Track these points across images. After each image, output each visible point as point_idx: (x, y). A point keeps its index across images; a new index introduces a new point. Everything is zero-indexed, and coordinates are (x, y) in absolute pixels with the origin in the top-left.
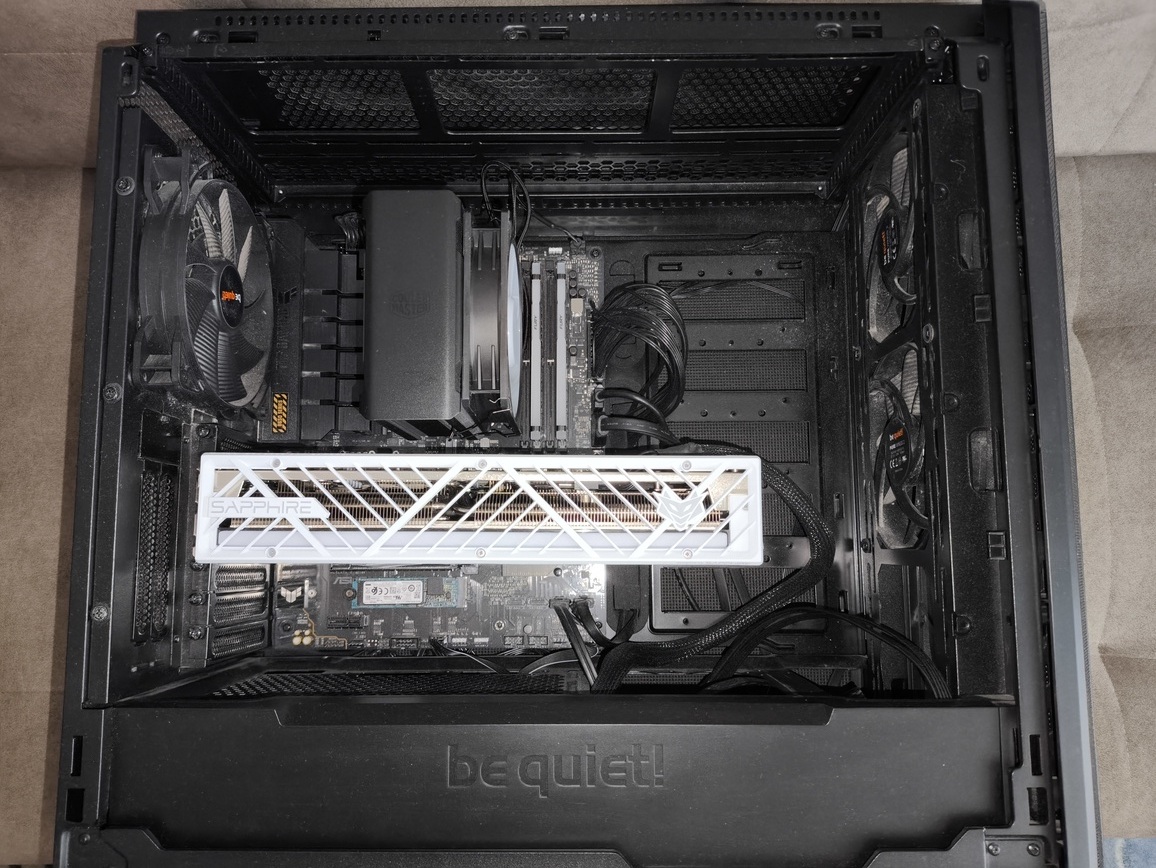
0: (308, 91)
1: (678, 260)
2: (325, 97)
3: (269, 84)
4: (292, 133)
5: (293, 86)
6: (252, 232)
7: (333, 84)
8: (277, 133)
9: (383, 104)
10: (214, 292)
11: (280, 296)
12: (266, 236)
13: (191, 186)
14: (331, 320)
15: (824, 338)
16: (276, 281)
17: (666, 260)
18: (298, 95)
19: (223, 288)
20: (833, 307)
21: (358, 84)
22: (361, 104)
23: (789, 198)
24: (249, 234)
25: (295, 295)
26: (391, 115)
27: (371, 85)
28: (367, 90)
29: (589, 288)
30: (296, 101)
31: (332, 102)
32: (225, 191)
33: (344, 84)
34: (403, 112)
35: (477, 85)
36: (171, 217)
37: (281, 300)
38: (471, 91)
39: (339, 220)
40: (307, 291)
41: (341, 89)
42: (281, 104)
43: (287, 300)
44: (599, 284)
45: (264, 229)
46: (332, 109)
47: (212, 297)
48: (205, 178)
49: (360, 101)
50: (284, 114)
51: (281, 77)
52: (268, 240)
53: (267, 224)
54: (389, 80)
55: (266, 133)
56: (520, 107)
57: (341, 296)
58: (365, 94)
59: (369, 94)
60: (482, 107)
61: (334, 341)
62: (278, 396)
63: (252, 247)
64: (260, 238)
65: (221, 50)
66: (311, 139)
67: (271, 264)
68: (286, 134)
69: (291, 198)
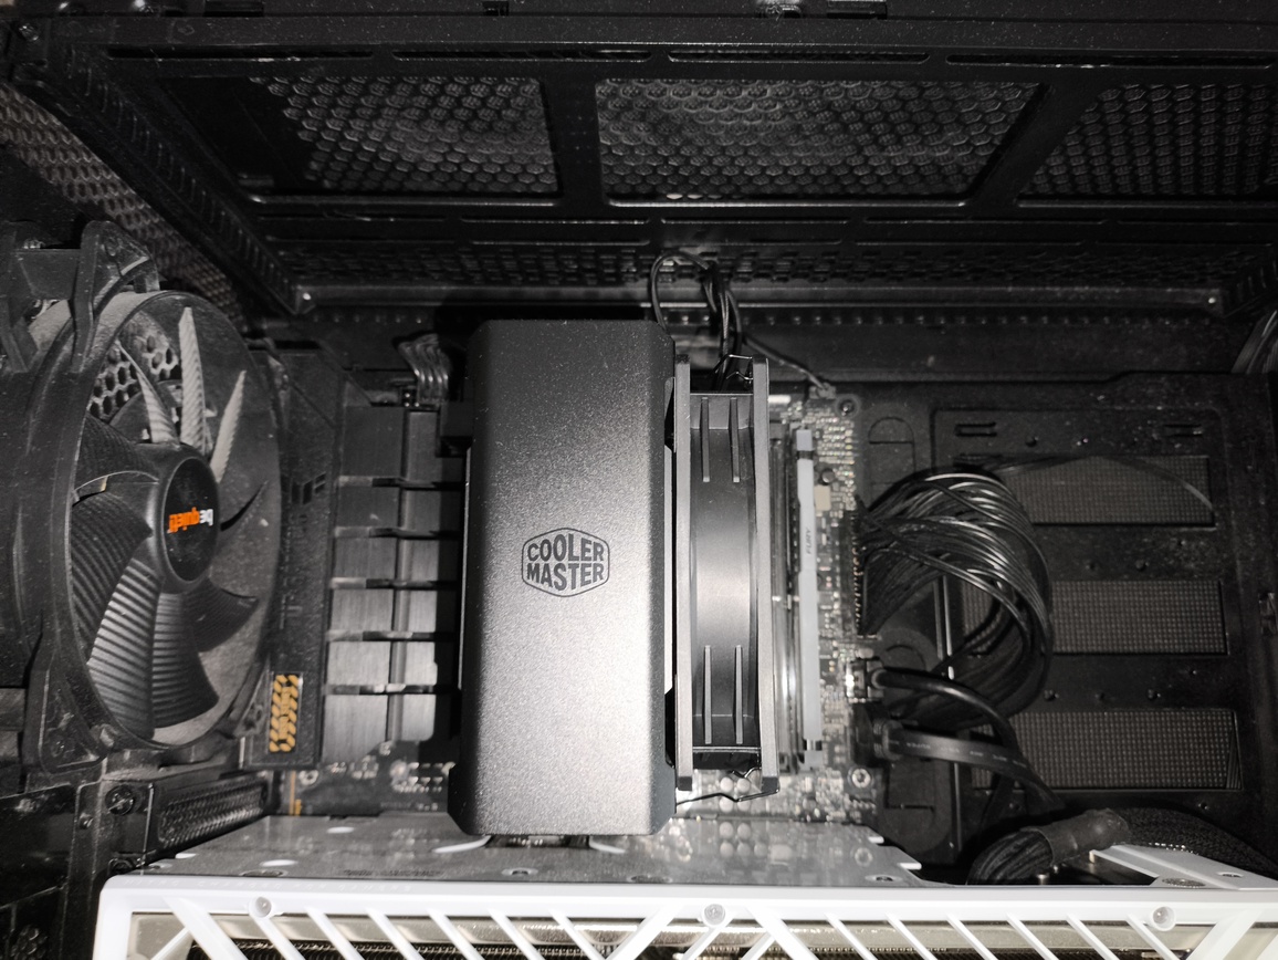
0: (357, 125)
1: (989, 417)
2: (388, 138)
3: (287, 113)
4: (325, 200)
5: (330, 116)
6: (246, 383)
7: (405, 114)
8: (299, 199)
9: (489, 154)
10: (150, 520)
11: (295, 488)
12: (272, 385)
13: (97, 312)
14: (387, 534)
15: (1248, 558)
16: (289, 463)
17: (969, 419)
18: (341, 133)
19: (173, 505)
20: (1257, 505)
21: (451, 114)
22: (452, 151)
23: (1152, 313)
24: (239, 386)
25: (322, 487)
26: (503, 170)
27: (475, 115)
28: (467, 126)
29: (838, 466)
30: (336, 144)
31: (402, 146)
32: (188, 310)
33: (425, 113)
34: (524, 167)
35: (666, 118)
36: (51, 378)
37: (295, 499)
38: (654, 128)
39: (406, 349)
40: (343, 479)
41: (418, 123)
42: (309, 149)
43: (307, 498)
44: (855, 459)
45: (270, 373)
46: (398, 159)
47: (147, 531)
48: (140, 289)
49: (450, 146)
50: (314, 166)
51: (309, 99)
52: (276, 392)
53: (274, 363)
54: (508, 106)
55: (280, 199)
56: (733, 159)
57: (404, 488)
58: (461, 132)
59: (467, 134)
60: (666, 159)
61: (391, 575)
62: (282, 678)
63: (245, 407)
64: (261, 386)
65: (181, 30)
66: (362, 211)
67: (279, 434)
68: (315, 201)
69: (322, 306)
